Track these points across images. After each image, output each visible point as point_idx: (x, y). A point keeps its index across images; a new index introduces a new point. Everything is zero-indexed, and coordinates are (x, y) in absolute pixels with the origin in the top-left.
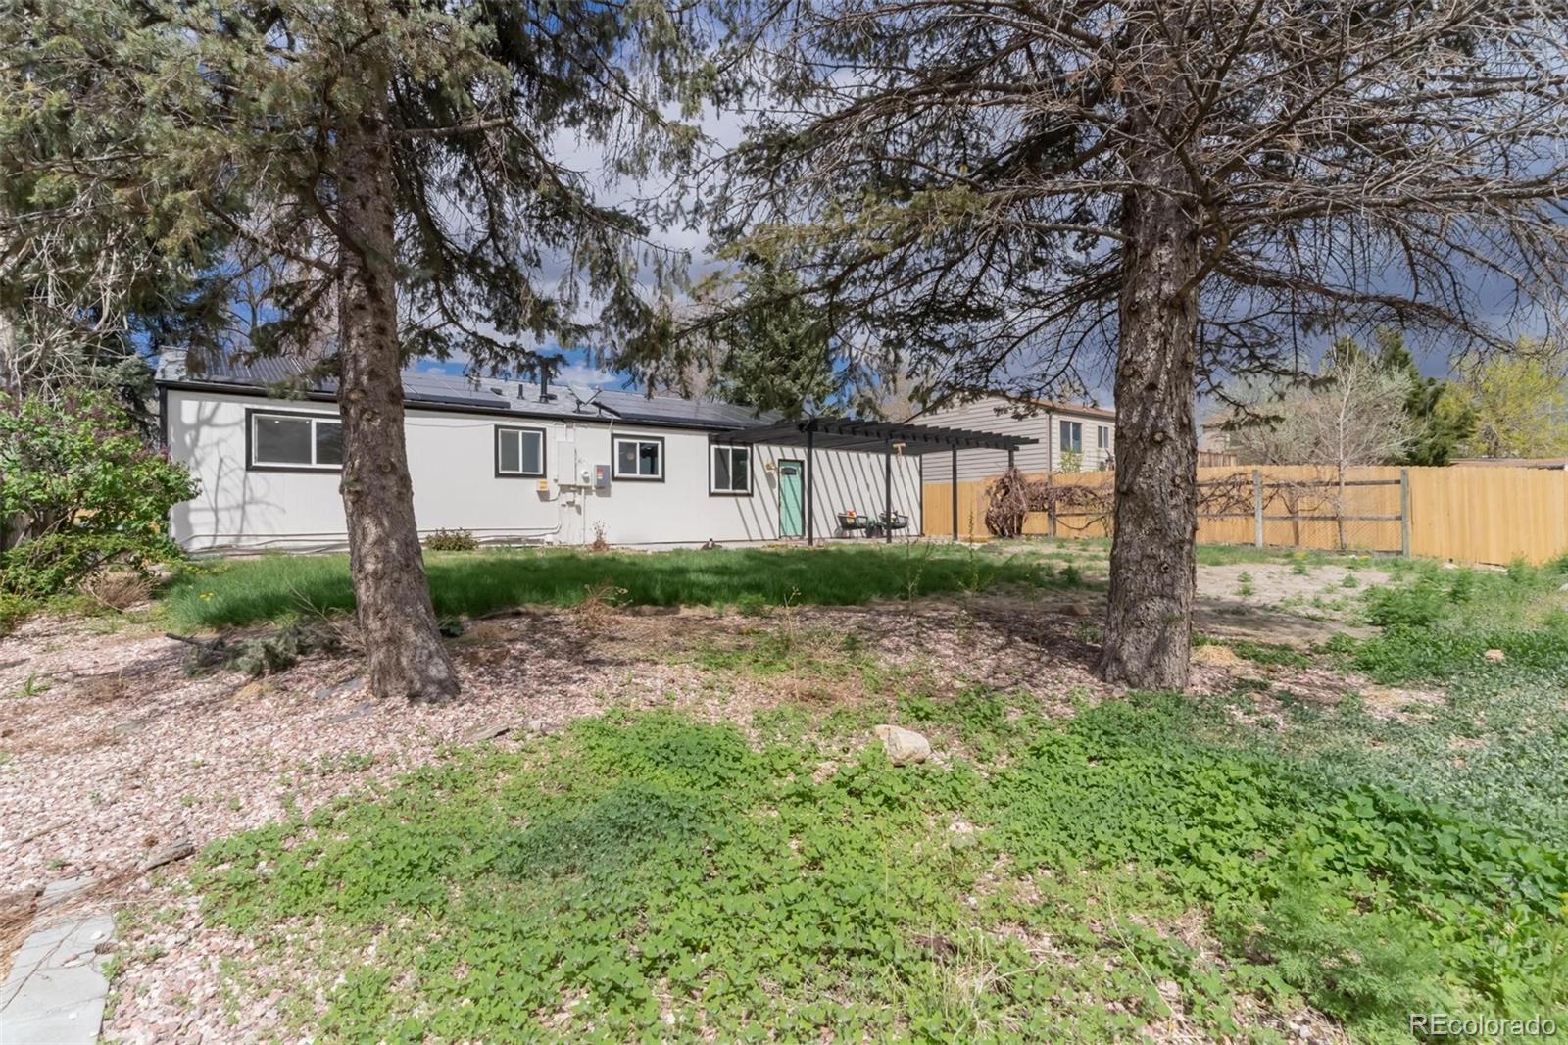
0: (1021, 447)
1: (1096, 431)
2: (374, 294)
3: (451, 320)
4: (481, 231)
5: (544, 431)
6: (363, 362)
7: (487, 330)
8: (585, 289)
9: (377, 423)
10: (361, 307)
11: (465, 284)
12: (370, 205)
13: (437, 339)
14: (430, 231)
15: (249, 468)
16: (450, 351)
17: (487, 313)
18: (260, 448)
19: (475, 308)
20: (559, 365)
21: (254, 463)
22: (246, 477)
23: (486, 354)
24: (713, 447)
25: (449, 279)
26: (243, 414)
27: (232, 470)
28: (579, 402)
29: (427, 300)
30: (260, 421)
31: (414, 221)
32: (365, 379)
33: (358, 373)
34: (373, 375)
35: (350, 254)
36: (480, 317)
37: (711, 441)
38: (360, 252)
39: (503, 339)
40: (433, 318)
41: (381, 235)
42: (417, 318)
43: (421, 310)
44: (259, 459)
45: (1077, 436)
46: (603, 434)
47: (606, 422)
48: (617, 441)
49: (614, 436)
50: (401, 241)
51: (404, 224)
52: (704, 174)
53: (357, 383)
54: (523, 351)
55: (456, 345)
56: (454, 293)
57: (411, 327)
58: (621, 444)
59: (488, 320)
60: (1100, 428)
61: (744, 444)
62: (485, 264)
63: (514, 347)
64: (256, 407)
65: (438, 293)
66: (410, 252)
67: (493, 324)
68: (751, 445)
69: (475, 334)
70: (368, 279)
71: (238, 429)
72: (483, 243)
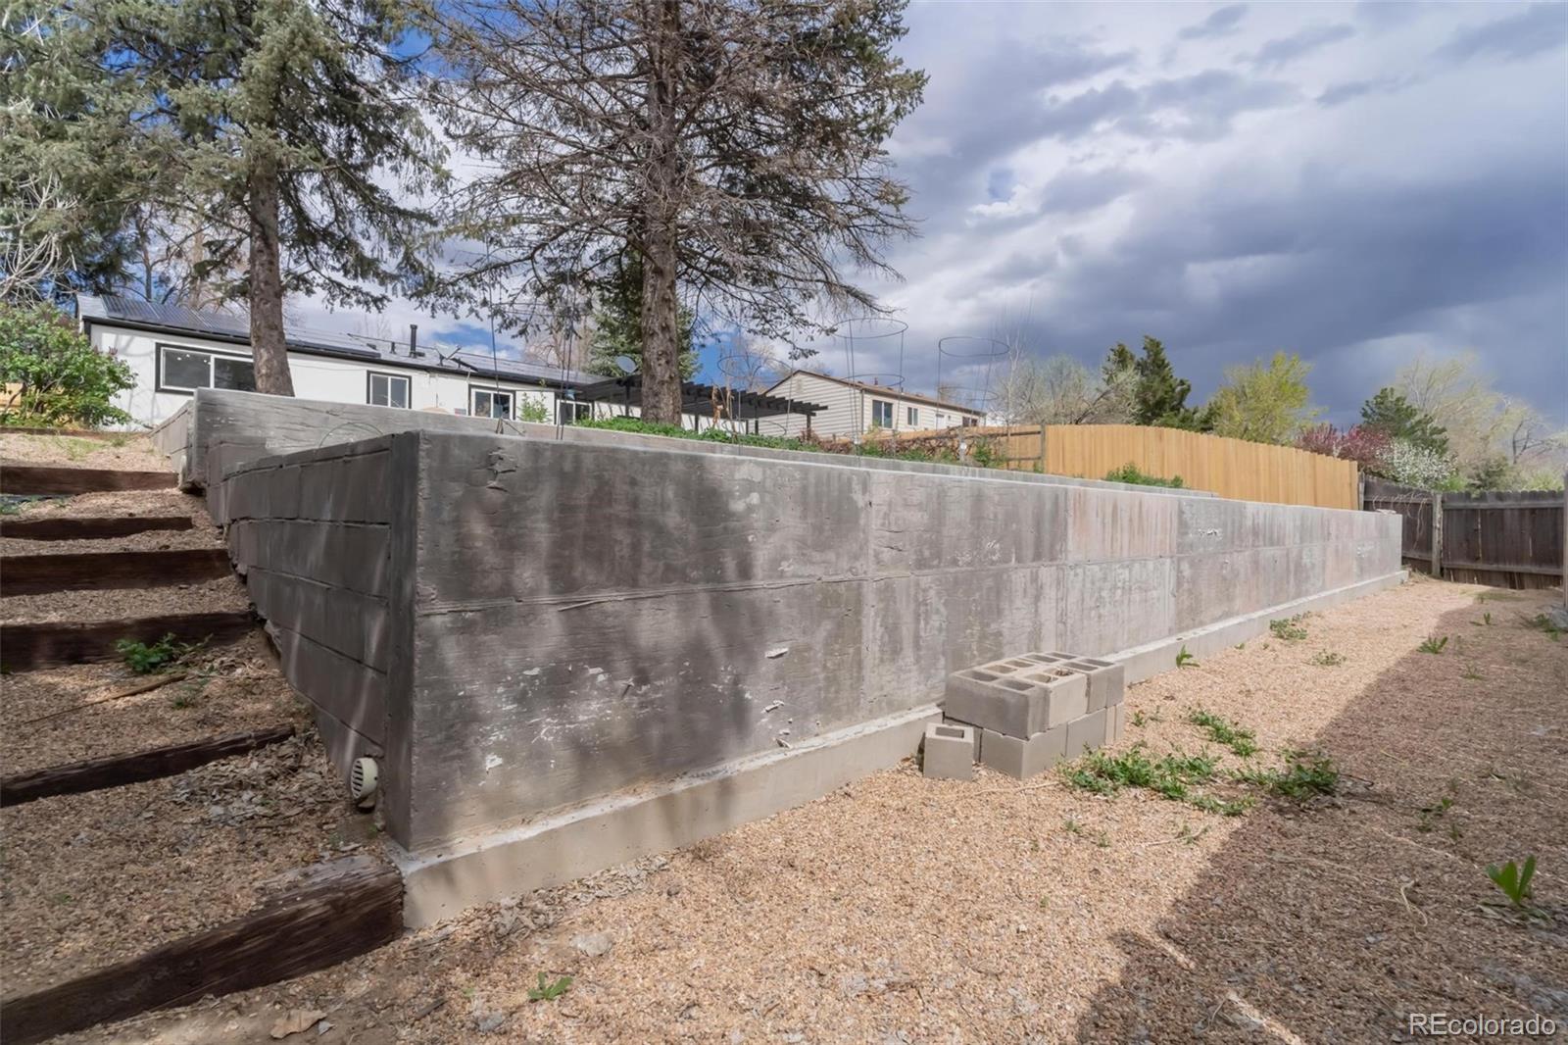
0: (817, 412)
1: (906, 411)
2: (268, 245)
3: (314, 269)
4: (330, 217)
5: (410, 378)
6: (262, 277)
7: (338, 277)
8: (386, 252)
9: (268, 306)
10: (261, 251)
11: (324, 248)
12: (267, 204)
13: (305, 281)
14: (300, 215)
15: (158, 389)
16: (314, 289)
17: (338, 265)
18: (167, 375)
19: (331, 262)
20: (385, 302)
21: (162, 387)
22: (154, 398)
23: (337, 292)
24: (558, 401)
25: (314, 244)
26: (154, 347)
27: (143, 391)
28: (442, 358)
29: (300, 256)
30: (167, 354)
31: (290, 210)
32: (262, 285)
33: (259, 282)
34: (266, 283)
35: (257, 226)
36: (333, 268)
37: (557, 396)
38: (262, 226)
39: (348, 283)
40: (304, 268)
41: (272, 218)
42: (292, 265)
43: (296, 262)
44: (167, 383)
45: (889, 414)
46: (461, 385)
47: (465, 374)
48: (474, 391)
49: (471, 387)
50: (283, 221)
51: (284, 211)
52: (456, 196)
53: (258, 287)
54: (361, 292)
55: (318, 285)
56: (317, 253)
57: (288, 273)
58: (477, 394)
59: (338, 270)
60: (910, 409)
61: (585, 400)
62: (332, 235)
63: (355, 289)
64: (163, 342)
65: (306, 252)
66: (288, 229)
67: (342, 273)
68: (592, 402)
69: (329, 279)
70: (265, 238)
71: (148, 358)
72: (331, 224)
